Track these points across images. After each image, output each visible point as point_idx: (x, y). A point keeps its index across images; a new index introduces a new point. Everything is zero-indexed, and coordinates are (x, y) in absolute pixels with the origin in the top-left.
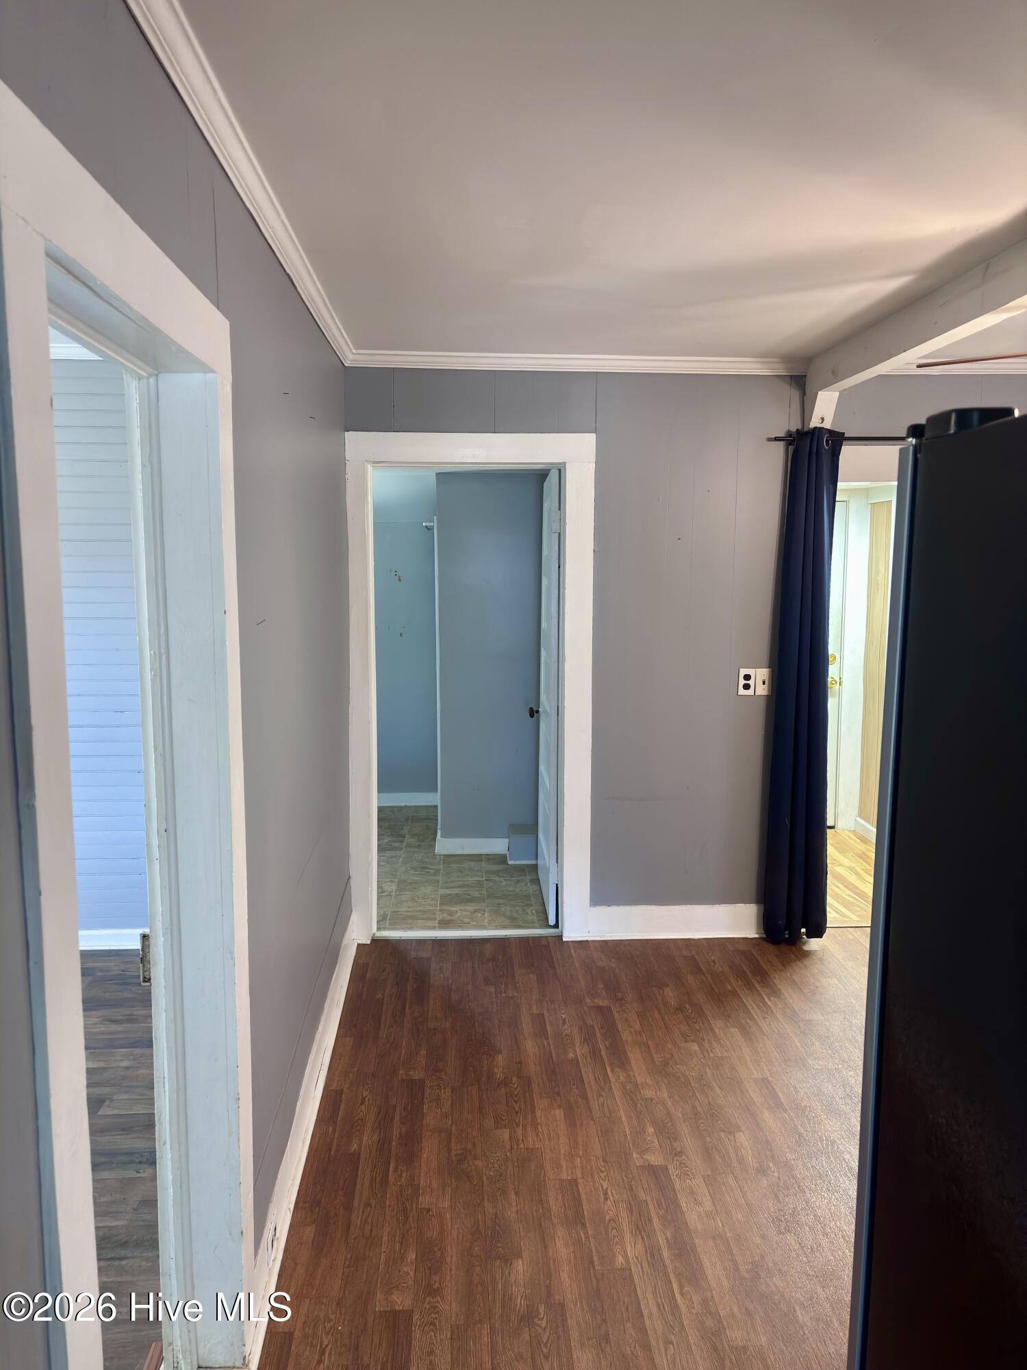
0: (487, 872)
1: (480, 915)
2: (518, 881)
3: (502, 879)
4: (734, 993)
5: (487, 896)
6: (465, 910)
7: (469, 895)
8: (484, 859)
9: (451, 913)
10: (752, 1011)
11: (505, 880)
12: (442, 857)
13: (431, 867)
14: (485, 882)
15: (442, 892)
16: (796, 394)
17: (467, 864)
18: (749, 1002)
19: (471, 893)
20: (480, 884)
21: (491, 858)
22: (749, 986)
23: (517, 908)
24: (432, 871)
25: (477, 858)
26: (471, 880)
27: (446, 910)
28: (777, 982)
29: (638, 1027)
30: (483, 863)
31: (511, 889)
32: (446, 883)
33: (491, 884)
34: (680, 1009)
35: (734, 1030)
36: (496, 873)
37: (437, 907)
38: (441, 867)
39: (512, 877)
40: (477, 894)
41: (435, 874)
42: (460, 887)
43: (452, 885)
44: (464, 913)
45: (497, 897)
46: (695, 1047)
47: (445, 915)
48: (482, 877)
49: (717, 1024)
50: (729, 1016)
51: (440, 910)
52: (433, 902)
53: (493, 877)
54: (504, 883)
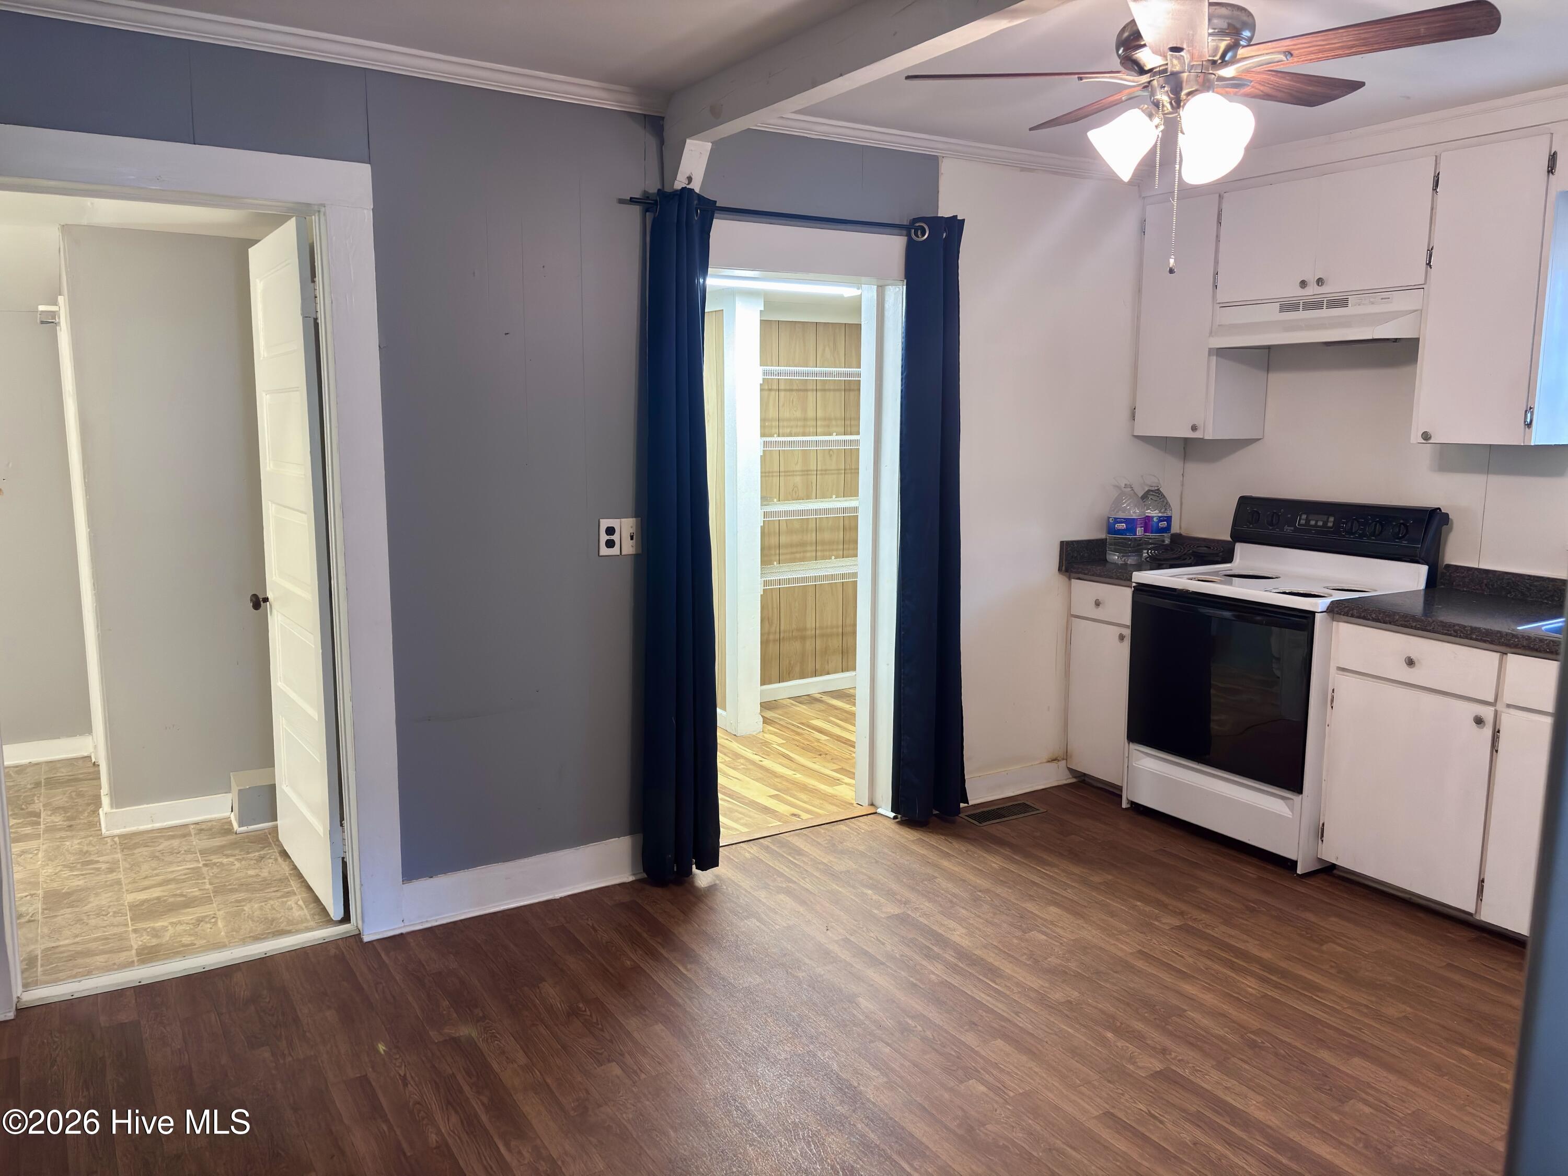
0: (202, 852)
1: (209, 926)
2: (262, 858)
3: (231, 859)
4: (636, 969)
5: (214, 892)
6: (180, 923)
7: (182, 895)
8: (193, 832)
9: (156, 933)
10: (669, 991)
11: (239, 860)
12: (116, 839)
13: (101, 859)
14: (205, 870)
15: (130, 898)
16: (652, 142)
17: (164, 845)
18: (660, 977)
19: (186, 891)
20: (196, 874)
21: (204, 829)
22: (653, 954)
23: (272, 902)
24: (104, 866)
25: (181, 831)
26: (178, 869)
27: (145, 929)
28: (686, 938)
29: (522, 1059)
30: (193, 838)
31: (251, 872)
32: (134, 882)
33: (216, 870)
34: (573, 1013)
35: (659, 1028)
36: (219, 850)
37: (127, 925)
38: (119, 856)
39: (248, 853)
40: (195, 892)
41: (111, 870)
42: (160, 884)
43: (146, 883)
44: (180, 928)
45: (233, 891)
46: (615, 1070)
47: (146, 937)
48: (198, 861)
49: (632, 1024)
50: (644, 1008)
51: (135, 931)
52: (119, 919)
53: (215, 859)
54: (238, 865)
